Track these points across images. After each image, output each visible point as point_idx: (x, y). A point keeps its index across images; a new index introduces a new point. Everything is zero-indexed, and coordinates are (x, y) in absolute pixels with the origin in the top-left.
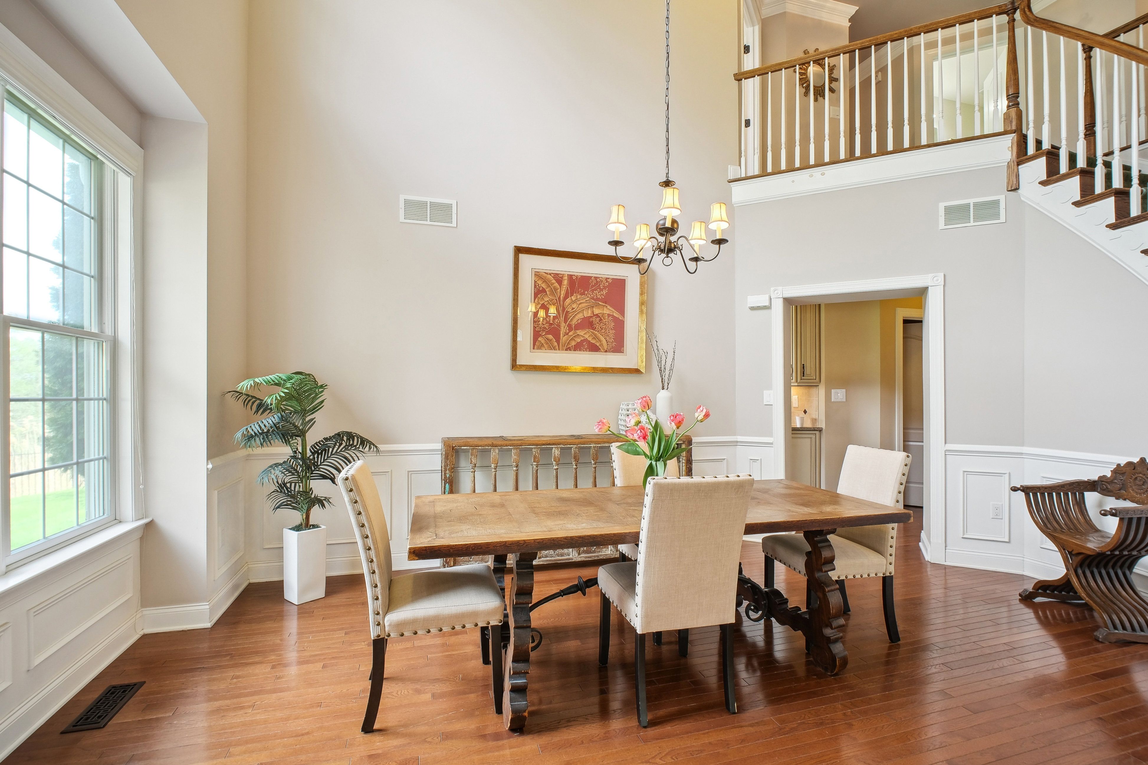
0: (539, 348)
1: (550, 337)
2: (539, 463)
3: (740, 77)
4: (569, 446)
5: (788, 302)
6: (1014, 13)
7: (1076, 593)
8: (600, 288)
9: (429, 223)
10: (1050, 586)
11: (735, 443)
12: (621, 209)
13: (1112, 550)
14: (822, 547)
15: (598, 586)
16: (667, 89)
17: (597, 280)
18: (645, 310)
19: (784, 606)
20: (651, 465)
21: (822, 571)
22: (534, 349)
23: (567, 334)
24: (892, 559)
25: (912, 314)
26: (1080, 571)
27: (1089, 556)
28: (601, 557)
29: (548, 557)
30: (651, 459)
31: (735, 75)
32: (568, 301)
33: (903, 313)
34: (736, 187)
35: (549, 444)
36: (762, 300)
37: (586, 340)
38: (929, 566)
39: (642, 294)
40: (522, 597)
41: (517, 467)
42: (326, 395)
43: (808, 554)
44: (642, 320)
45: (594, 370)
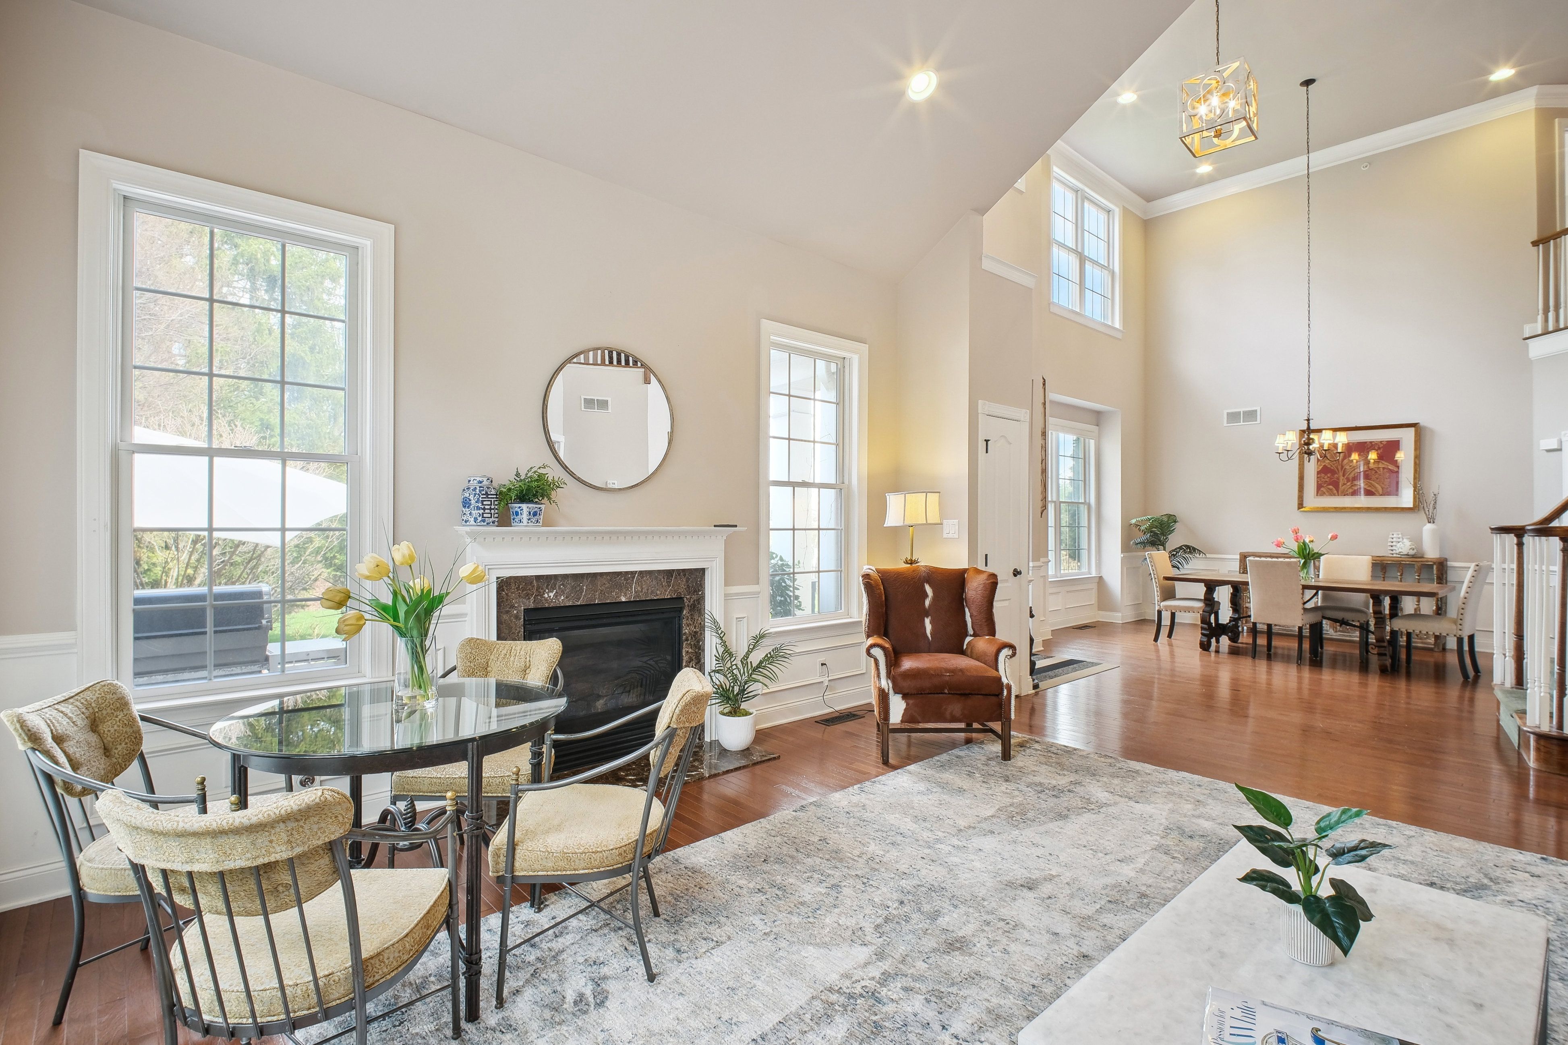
0: (1321, 495)
1: (1331, 487)
8: (1376, 449)
9: (1242, 423)
18: (1418, 462)
22: (1317, 496)
23: (1346, 485)
34: (1532, 344)
36: (1551, 443)
37: (1362, 488)
39: (1415, 450)
42: (1177, 525)
44: (1415, 471)
45: (1369, 510)
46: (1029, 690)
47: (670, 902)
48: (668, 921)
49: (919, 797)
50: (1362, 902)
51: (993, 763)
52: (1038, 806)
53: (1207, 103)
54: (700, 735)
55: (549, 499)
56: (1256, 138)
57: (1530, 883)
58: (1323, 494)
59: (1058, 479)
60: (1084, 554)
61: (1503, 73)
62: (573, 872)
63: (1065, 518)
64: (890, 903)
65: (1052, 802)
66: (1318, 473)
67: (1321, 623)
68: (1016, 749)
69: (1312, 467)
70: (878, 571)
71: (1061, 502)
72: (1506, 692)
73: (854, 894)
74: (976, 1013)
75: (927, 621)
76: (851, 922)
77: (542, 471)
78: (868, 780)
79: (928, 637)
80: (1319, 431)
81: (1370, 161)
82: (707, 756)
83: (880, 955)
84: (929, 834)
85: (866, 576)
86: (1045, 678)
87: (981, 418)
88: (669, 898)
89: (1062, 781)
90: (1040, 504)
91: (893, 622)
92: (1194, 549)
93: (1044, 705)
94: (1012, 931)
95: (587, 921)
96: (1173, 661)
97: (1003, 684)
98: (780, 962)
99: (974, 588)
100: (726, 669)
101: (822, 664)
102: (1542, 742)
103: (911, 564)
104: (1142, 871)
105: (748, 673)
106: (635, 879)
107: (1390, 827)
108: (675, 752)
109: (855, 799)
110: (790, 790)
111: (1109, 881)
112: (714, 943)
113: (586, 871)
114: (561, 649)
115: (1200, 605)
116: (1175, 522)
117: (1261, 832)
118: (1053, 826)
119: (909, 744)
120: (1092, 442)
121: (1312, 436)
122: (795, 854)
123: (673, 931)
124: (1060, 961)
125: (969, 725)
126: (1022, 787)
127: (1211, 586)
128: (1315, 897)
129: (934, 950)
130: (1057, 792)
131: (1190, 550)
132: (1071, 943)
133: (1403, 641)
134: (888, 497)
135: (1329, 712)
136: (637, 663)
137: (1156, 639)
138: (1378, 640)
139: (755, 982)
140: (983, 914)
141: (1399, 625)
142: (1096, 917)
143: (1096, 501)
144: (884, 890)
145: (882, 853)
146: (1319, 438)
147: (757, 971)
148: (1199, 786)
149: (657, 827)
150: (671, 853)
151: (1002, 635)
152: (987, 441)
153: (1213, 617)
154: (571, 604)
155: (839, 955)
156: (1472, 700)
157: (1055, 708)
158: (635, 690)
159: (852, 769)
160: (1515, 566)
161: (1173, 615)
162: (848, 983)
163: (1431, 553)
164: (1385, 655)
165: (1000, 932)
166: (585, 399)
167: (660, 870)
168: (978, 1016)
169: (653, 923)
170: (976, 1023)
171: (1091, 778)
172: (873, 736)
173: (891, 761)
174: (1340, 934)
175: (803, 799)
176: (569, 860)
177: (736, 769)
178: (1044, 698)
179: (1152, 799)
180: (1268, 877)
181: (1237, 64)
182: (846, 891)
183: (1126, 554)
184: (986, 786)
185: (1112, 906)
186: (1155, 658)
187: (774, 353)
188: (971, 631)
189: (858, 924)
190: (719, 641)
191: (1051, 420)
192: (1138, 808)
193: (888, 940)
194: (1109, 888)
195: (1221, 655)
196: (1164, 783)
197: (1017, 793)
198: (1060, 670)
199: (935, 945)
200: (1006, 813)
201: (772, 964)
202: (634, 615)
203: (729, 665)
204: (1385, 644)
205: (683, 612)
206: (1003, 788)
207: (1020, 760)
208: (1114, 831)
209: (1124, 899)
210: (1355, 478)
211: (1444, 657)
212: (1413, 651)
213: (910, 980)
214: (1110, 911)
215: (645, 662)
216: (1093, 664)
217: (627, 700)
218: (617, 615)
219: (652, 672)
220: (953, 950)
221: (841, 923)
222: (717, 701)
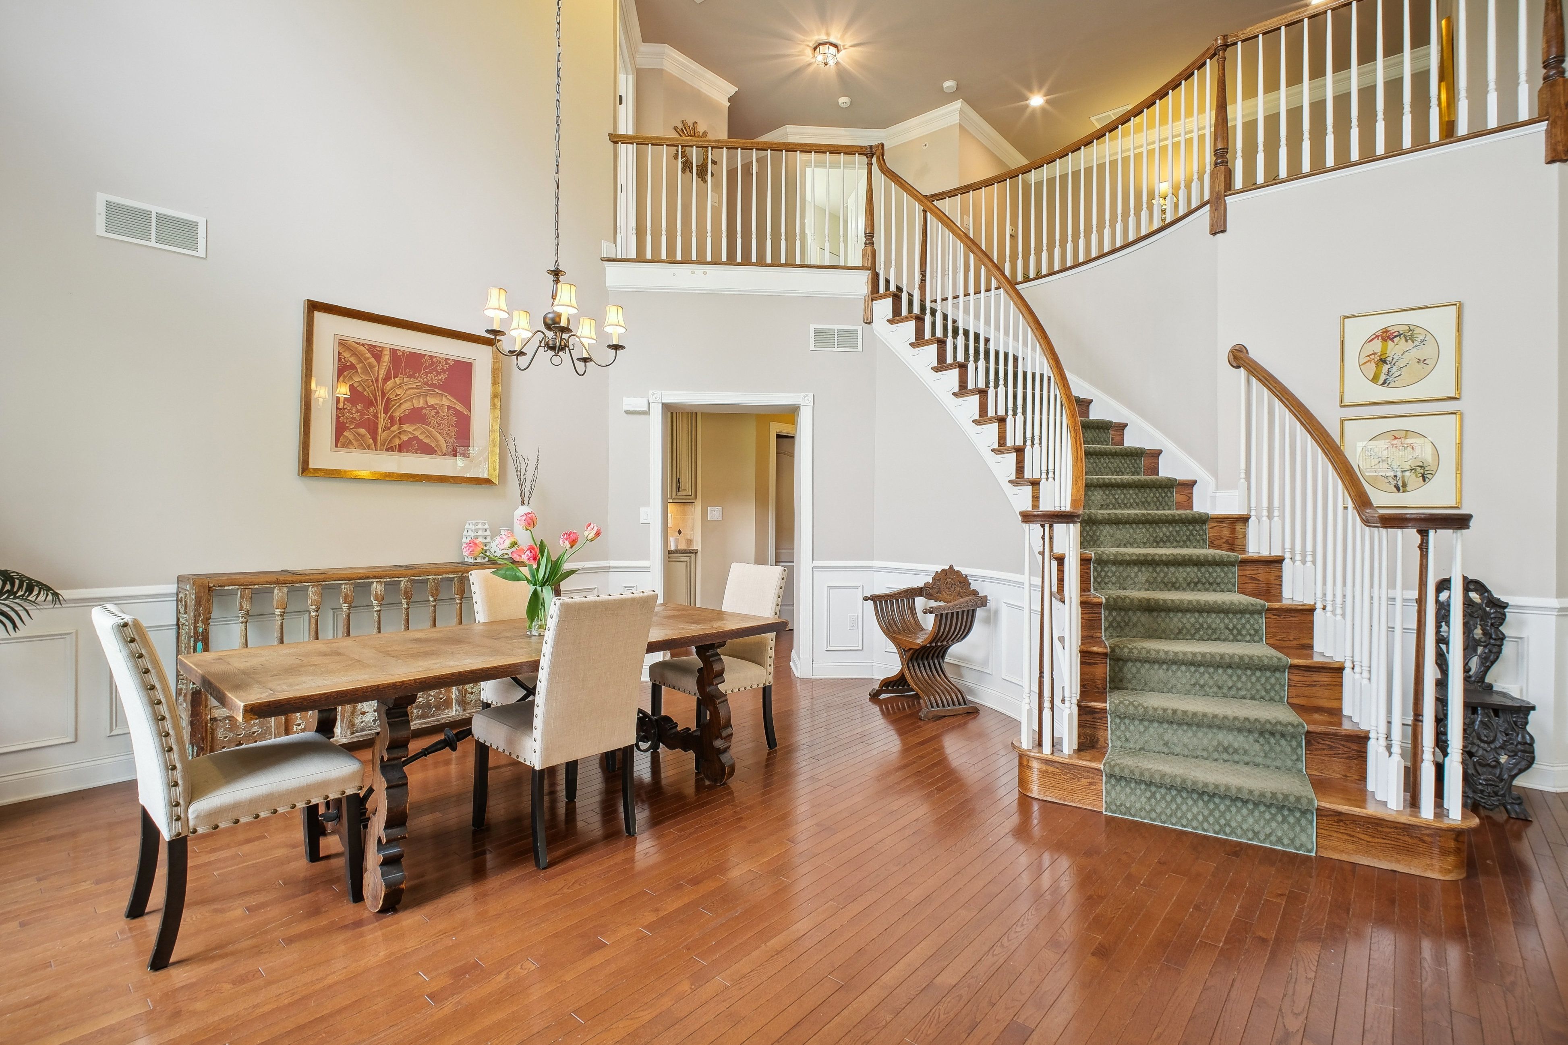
0: (345, 446)
1: (362, 431)
2: (353, 605)
3: (616, 139)
4: (397, 579)
5: (667, 407)
6: (872, 157)
7: (909, 685)
8: (437, 371)
10: (891, 682)
11: (607, 569)
12: (503, 293)
13: (931, 643)
14: (713, 661)
15: (473, 736)
16: (557, 165)
17: (432, 359)
18: (498, 404)
19: (674, 731)
20: (535, 590)
21: (713, 684)
22: (336, 446)
23: (389, 429)
24: (771, 669)
25: (785, 429)
26: (910, 665)
27: (917, 650)
28: (443, 721)
29: (365, 731)
30: (535, 584)
31: (610, 135)
32: (390, 384)
33: (776, 428)
34: (610, 267)
35: (368, 578)
36: (639, 404)
37: (416, 438)
38: (798, 681)
39: (494, 383)
40: (396, 750)
41: (317, 611)
43: (700, 670)
44: (495, 417)
66: (339, 400)
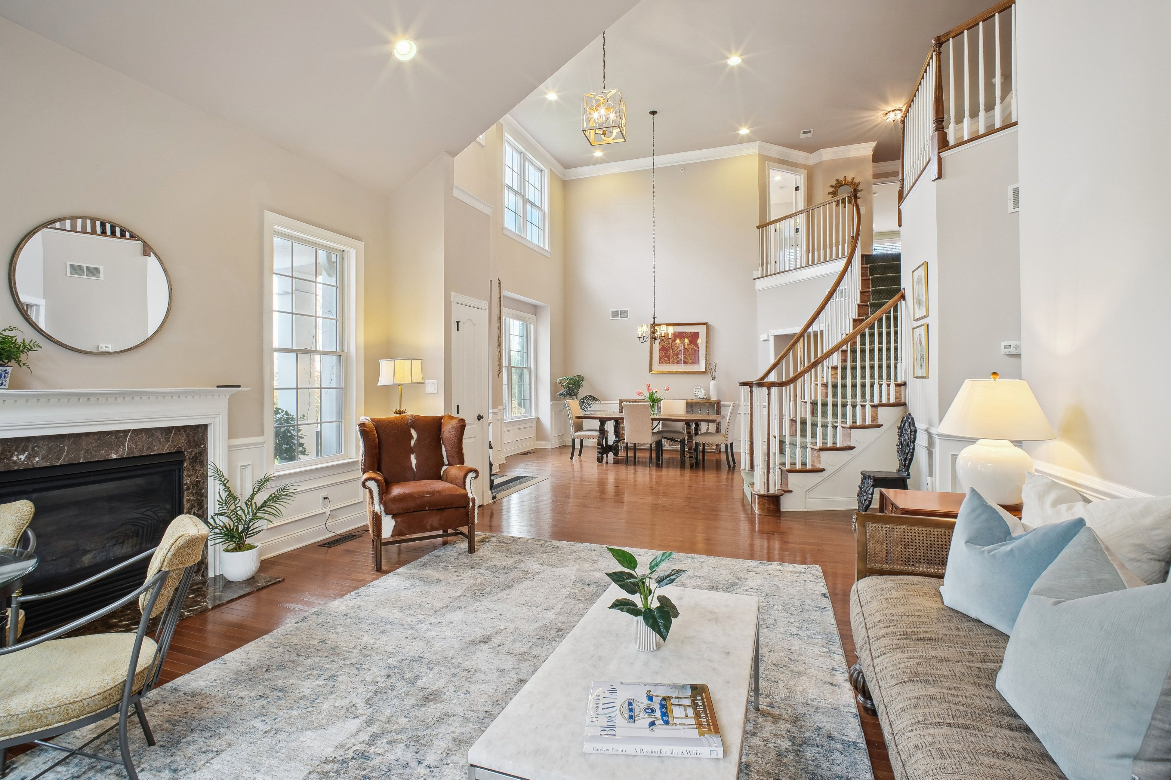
1: (666, 359)
8: (688, 337)
9: (619, 318)
17: (686, 334)
18: (707, 345)
22: (659, 364)
23: (673, 357)
32: (673, 343)
36: (765, 337)
39: (706, 337)
42: (584, 382)
44: (706, 350)
45: (685, 372)
46: (489, 500)
47: (167, 729)
48: (164, 746)
49: (405, 592)
50: (674, 607)
51: (462, 557)
52: (493, 582)
53: (598, 112)
54: (203, 572)
55: (18, 362)
56: (625, 141)
57: (755, 578)
58: (662, 363)
59: (510, 351)
60: (527, 402)
61: (744, 131)
62: (46, 728)
63: (515, 378)
64: (379, 679)
65: (503, 578)
66: (660, 350)
67: (661, 441)
68: (479, 544)
69: (656, 347)
70: (373, 420)
71: (512, 367)
72: (747, 473)
73: (349, 679)
74: (444, 744)
75: (413, 458)
76: (345, 703)
77: (8, 333)
78: (363, 586)
79: (413, 469)
80: (659, 325)
81: (684, 167)
82: (210, 590)
83: (369, 722)
84: (413, 618)
85: (362, 425)
86: (501, 491)
87: (454, 306)
88: (166, 725)
89: (510, 562)
90: (497, 368)
91: (385, 458)
92: (594, 398)
93: (501, 511)
94: (472, 676)
95: (68, 770)
96: (582, 472)
97: (469, 498)
98: (280, 752)
99: (448, 430)
100: (230, 511)
101: (325, 498)
102: (761, 499)
103: (400, 414)
104: (559, 613)
105: (253, 512)
106: (123, 718)
107: (693, 558)
108: (168, 592)
109: (351, 603)
110: (293, 606)
111: (539, 625)
112: (214, 753)
113: (62, 723)
114: (33, 510)
115: (597, 433)
116: (583, 380)
117: (621, 575)
118: (503, 594)
119: (400, 552)
120: (532, 326)
121: (656, 328)
122: (296, 658)
123: (169, 754)
124: (505, 689)
125: (445, 531)
126: (483, 571)
127: (603, 421)
128: (650, 609)
129: (414, 706)
130: (506, 570)
131: (591, 398)
132: (513, 674)
133: (701, 448)
134: (380, 363)
135: (666, 495)
136: (133, 515)
137: (572, 458)
138: (689, 449)
139: (255, 775)
140: (451, 669)
141: (699, 439)
142: (529, 652)
143: (534, 366)
144: (375, 669)
145: (374, 641)
146: (660, 329)
147: (257, 766)
148: (594, 550)
149: (148, 665)
150: (170, 684)
151: (469, 463)
152: (458, 322)
153: (604, 441)
154: (48, 464)
155: (334, 731)
156: (732, 479)
157: (509, 512)
158: (130, 541)
159: (350, 579)
160: (749, 404)
161: (582, 441)
162: (341, 752)
163: (714, 398)
164: (692, 457)
165: (464, 679)
166: (71, 265)
167: (157, 702)
168: (446, 746)
169: (147, 752)
170: (444, 751)
171: (529, 556)
172: (369, 551)
173: (383, 568)
174: (662, 629)
175: (306, 611)
176: (39, 718)
177: (241, 597)
178: (501, 504)
179: (566, 564)
180: (625, 603)
181: (614, 91)
182: (341, 679)
183: (554, 402)
184: (456, 574)
185: (540, 642)
186: (570, 470)
187: (277, 240)
188: (446, 462)
189: (351, 702)
190: (222, 487)
191: (504, 310)
192: (558, 571)
193: (377, 708)
194: (538, 630)
195: (609, 465)
196: (574, 552)
197: (478, 575)
198: (511, 484)
199: (415, 702)
200: (470, 592)
201: (272, 756)
202: (128, 471)
203: (233, 507)
204: (692, 451)
205: (183, 464)
206: (469, 574)
207: (482, 551)
208: (542, 590)
209: (548, 635)
210: (679, 354)
211: (720, 456)
212: (706, 454)
213: (394, 734)
214: (538, 645)
215: (142, 514)
216: (535, 478)
217: (118, 551)
218: (108, 472)
219: (150, 522)
220: (428, 702)
221: (336, 705)
222: (221, 540)
